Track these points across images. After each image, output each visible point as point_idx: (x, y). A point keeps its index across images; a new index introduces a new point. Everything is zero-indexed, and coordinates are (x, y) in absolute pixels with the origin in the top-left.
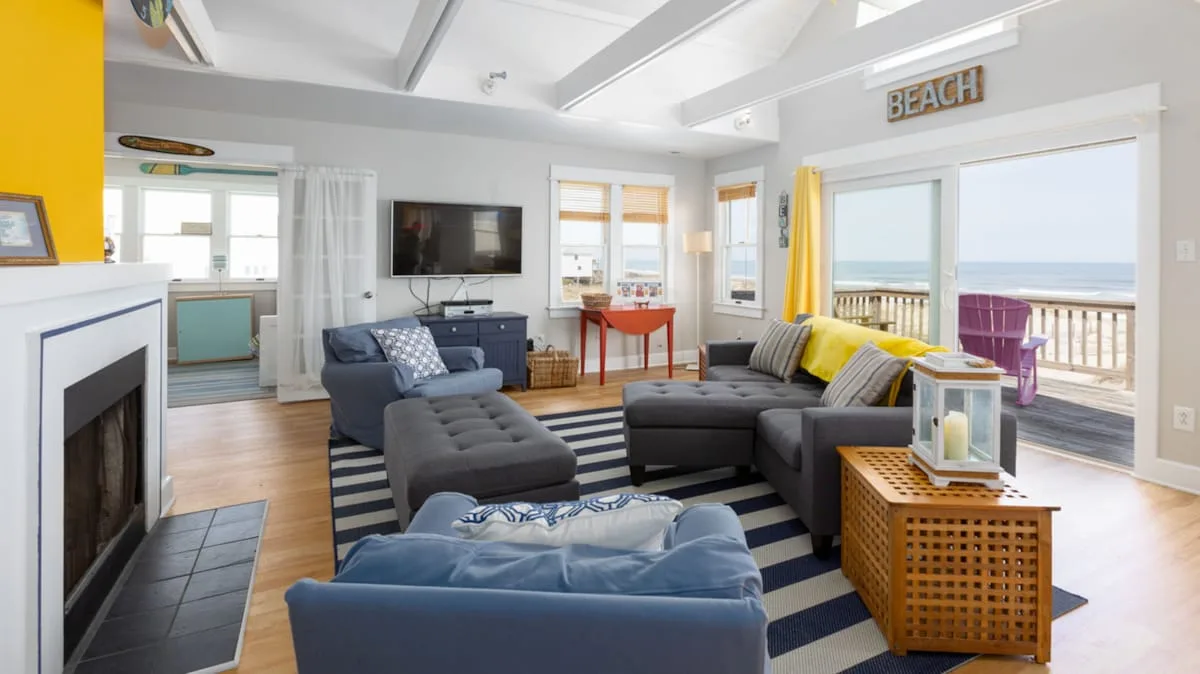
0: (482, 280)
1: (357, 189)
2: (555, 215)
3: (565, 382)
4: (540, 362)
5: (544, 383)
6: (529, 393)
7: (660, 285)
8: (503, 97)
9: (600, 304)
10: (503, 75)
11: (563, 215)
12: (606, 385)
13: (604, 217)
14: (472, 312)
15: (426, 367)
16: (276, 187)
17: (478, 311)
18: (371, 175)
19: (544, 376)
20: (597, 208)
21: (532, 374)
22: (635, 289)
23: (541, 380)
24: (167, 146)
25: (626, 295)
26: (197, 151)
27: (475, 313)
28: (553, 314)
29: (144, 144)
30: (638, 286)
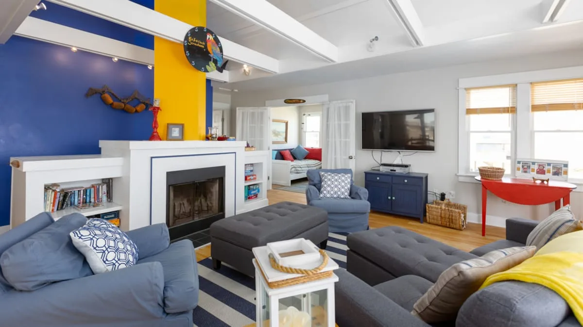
0: (412, 153)
1: (347, 108)
2: (462, 111)
3: (452, 225)
4: (432, 207)
5: (435, 221)
6: (424, 225)
7: (566, 166)
8: (381, 50)
9: (495, 176)
10: (377, 38)
11: (470, 111)
12: (486, 236)
13: (512, 110)
14: (395, 171)
15: (336, 193)
16: (321, 113)
17: (398, 170)
18: (352, 102)
19: (435, 217)
20: (507, 104)
21: (427, 214)
22: (536, 167)
23: (434, 219)
24: (294, 101)
25: (525, 172)
26: (301, 101)
27: (397, 171)
28: (461, 179)
29: (290, 101)
30: (540, 165)
